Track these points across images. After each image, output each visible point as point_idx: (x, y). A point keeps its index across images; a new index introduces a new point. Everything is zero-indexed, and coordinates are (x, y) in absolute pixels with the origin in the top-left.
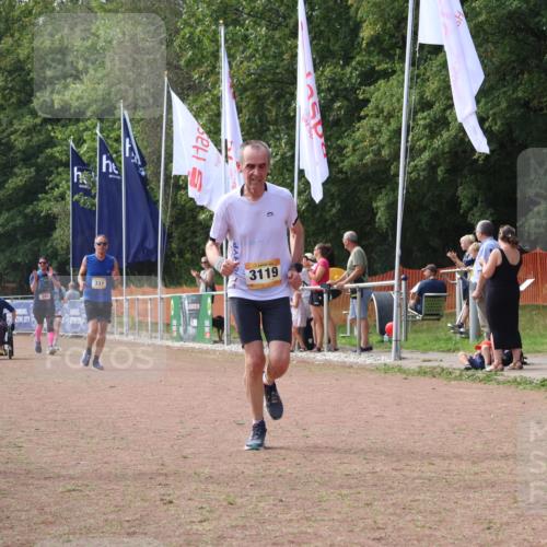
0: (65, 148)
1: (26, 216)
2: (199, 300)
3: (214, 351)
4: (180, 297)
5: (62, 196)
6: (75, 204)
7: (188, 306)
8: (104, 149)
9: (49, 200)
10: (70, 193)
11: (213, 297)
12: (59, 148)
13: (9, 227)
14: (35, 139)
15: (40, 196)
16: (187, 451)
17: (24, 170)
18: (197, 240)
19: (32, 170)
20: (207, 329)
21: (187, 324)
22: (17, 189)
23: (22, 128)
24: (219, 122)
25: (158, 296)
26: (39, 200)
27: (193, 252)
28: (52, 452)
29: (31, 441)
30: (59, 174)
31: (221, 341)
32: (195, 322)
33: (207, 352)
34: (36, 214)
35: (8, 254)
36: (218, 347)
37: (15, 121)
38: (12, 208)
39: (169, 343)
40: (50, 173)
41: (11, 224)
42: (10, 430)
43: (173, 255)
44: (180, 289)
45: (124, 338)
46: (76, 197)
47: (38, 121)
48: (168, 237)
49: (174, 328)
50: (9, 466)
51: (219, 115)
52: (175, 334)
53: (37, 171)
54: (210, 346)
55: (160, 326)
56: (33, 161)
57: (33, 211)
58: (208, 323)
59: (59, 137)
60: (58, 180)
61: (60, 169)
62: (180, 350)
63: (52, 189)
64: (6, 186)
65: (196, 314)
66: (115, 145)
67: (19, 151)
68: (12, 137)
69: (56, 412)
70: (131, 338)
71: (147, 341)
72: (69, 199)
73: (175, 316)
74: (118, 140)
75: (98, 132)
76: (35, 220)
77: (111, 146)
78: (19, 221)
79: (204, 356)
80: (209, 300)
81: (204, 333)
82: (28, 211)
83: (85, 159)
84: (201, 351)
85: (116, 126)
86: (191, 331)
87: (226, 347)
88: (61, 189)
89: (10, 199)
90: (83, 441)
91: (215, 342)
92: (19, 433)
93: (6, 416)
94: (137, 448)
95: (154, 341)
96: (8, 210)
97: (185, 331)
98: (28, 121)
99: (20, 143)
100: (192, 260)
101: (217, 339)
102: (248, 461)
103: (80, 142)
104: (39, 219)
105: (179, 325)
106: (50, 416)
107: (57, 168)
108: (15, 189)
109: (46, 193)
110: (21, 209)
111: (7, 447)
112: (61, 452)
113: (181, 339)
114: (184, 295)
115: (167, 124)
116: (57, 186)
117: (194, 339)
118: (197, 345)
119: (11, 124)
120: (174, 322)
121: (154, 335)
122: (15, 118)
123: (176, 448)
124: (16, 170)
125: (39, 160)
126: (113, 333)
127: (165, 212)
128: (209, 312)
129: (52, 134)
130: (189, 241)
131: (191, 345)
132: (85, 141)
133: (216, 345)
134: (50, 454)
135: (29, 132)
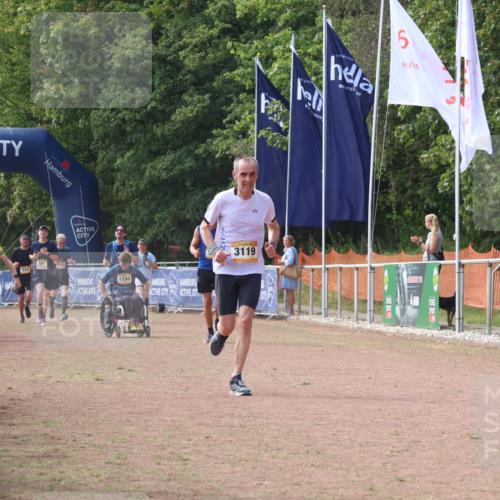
0: (249, 70)
1: (197, 158)
2: (421, 270)
3: (442, 340)
4: (397, 268)
5: (244, 133)
6: (261, 141)
7: (406, 279)
8: (300, 70)
9: (226, 138)
10: (255, 127)
11: (440, 267)
12: (240, 70)
13: (176, 172)
14: (211, 56)
15: (214, 132)
16: (404, 473)
17: (196, 98)
18: (420, 192)
19: (207, 96)
20: (432, 310)
21: (405, 303)
22: (186, 122)
23: (194, 41)
24: (454, 34)
25: (367, 265)
26: (213, 137)
27: (414, 208)
28: (227, 468)
29: (199, 452)
30: (240, 102)
31: (451, 326)
32: (416, 301)
33: (432, 340)
34: (210, 155)
35: (173, 208)
36: (448, 334)
37: (185, 32)
38: (181, 147)
39: (381, 327)
40: (229, 102)
41: (178, 167)
42: (173, 437)
43: (389, 210)
44: (397, 256)
45: (323, 320)
46: (263, 133)
47: (215, 32)
48: (382, 186)
49: (389, 308)
50: (172, 483)
51: (453, 24)
52: (390, 316)
53: (213, 99)
54: (436, 333)
55: (370, 305)
56: (207, 85)
57: (205, 151)
58: (433, 302)
59: (242, 55)
60: (238, 110)
61: (242, 96)
62: (395, 336)
63: (231, 122)
64: (173, 118)
65: (418, 289)
66: (315, 64)
67: (189, 72)
68: (182, 53)
69: (232, 415)
70: (331, 320)
71: (352, 324)
72: (254, 136)
73: (389, 292)
74: (318, 58)
75: (292, 47)
76: (209, 163)
77: (310, 67)
78: (189, 163)
79: (428, 346)
80: (436, 271)
81: (428, 316)
82: (200, 151)
83: (275, 83)
84: (423, 339)
85: (316, 39)
86: (411, 312)
87: (457, 335)
88: (243, 122)
89: (176, 134)
90: (267, 455)
91: (443, 328)
92: (185, 442)
93: (168, 418)
94: (337, 465)
95: (362, 324)
96: (175, 149)
97: (403, 312)
98: (202, 32)
99: (191, 61)
100: (413, 219)
101: (446, 323)
102: (487, 488)
103: (268, 60)
104: (214, 161)
105: (394, 304)
106: (224, 421)
107: (237, 95)
108: (183, 122)
109: (223, 127)
110: (191, 148)
111: (169, 458)
112: (238, 469)
113: (397, 322)
114: (402, 264)
115: (383, 37)
116: (238, 118)
117: (414, 323)
118: (418, 331)
119: (180, 36)
120: (389, 300)
121: (361, 316)
122: (185, 28)
123: (389, 467)
124: (185, 97)
125: (215, 84)
126: (307, 313)
127: (378, 154)
128: (436, 288)
129: (232, 52)
130: (409, 192)
131: (410, 330)
132: (275, 59)
133: (444, 331)
134: (224, 470)
135: (203, 46)
